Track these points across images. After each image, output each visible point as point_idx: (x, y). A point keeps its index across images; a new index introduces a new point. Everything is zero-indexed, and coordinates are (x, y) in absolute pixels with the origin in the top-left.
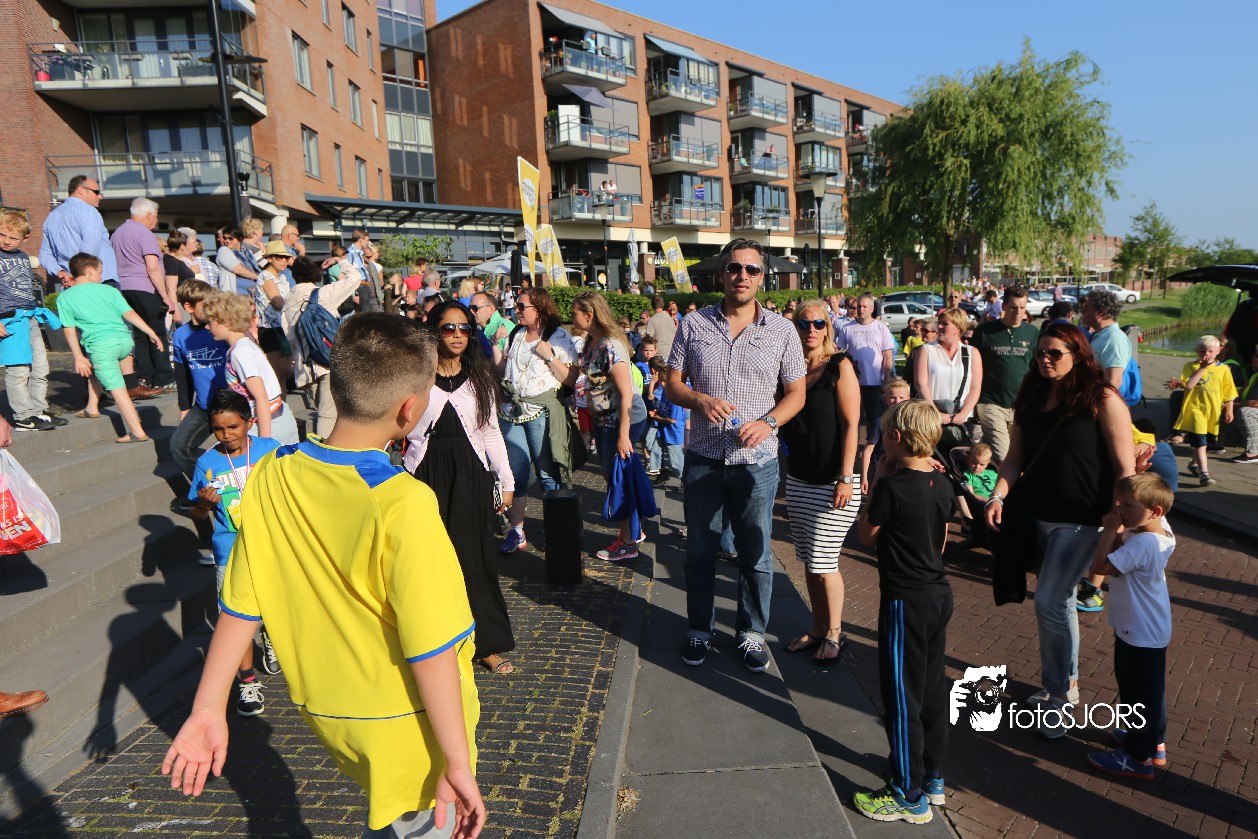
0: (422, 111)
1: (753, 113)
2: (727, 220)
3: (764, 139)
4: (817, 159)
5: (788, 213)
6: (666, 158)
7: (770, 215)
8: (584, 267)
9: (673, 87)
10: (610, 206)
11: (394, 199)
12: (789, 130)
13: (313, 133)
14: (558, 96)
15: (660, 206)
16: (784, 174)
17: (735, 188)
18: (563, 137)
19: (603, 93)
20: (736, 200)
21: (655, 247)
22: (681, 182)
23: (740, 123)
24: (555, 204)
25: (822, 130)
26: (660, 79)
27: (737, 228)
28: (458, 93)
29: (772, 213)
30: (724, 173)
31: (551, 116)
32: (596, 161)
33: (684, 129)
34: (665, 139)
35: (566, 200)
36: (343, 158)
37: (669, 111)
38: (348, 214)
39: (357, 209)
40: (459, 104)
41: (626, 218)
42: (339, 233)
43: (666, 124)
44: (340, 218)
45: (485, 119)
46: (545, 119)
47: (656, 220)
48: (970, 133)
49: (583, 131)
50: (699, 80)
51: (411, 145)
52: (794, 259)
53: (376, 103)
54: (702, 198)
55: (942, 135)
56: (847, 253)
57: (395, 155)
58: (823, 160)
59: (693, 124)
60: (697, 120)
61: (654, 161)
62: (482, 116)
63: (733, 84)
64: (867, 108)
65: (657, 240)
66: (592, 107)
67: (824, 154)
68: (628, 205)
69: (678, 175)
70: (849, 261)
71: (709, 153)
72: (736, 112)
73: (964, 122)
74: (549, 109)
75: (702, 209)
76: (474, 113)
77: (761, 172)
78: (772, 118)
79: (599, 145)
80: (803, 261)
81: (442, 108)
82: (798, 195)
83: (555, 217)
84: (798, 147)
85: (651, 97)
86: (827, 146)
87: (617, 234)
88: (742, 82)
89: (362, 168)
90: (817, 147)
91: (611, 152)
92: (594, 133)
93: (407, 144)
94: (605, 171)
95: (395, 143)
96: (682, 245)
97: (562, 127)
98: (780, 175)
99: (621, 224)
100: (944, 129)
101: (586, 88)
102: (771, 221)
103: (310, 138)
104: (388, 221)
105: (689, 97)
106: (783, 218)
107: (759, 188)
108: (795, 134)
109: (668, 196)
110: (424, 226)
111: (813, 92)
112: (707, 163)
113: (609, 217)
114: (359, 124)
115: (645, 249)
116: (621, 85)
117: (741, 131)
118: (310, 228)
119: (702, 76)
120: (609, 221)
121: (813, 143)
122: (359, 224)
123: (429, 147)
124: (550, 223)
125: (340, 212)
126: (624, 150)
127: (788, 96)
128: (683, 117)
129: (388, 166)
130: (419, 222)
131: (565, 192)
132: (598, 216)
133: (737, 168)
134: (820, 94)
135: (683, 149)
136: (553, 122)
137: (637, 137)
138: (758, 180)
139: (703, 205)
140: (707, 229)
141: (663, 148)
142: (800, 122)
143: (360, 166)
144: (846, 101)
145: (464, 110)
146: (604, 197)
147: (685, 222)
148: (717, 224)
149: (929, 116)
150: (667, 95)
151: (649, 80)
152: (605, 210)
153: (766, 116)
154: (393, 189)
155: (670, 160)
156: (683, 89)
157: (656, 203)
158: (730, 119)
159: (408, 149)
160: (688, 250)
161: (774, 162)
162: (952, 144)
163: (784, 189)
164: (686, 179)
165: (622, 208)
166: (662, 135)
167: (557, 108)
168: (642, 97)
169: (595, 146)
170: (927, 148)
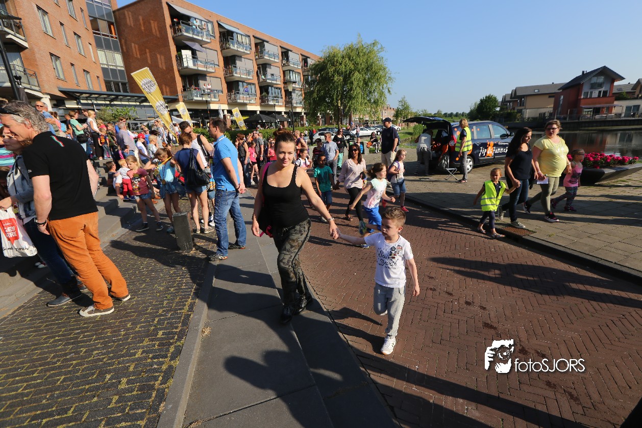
0: (116, 50)
1: (265, 57)
2: (259, 101)
3: (270, 68)
4: (292, 77)
5: (282, 98)
6: (231, 75)
7: (275, 99)
8: (200, 121)
9: (231, 45)
10: (209, 94)
11: (107, 90)
12: (280, 65)
13: (58, 58)
14: (180, 46)
15: (231, 95)
16: (279, 82)
17: (261, 88)
18: (185, 65)
19: (201, 46)
20: (261, 93)
21: (230, 112)
22: (238, 85)
23: (261, 61)
24: (185, 93)
25: (293, 66)
26: (226, 41)
27: (263, 104)
28: (133, 42)
29: (276, 98)
30: (256, 82)
31: (179, 55)
32: (202, 75)
33: (238, 62)
34: (230, 67)
35: (190, 92)
36: (77, 70)
37: (230, 55)
38: (83, 97)
39: (88, 95)
40: (134, 48)
41: (217, 100)
42: (80, 106)
43: (230, 61)
44: (79, 99)
45: (148, 55)
46: (176, 56)
47: (230, 101)
48: (342, 68)
49: (194, 62)
50: (242, 42)
51: (112, 66)
52: (285, 116)
53: (90, 44)
54: (248, 92)
55: (334, 68)
56: (305, 114)
57: (105, 71)
58: (293, 77)
59: (241, 61)
60: (243, 59)
61: (226, 76)
62: (146, 53)
63: (256, 45)
64: (309, 58)
65: (230, 109)
66: (197, 52)
67: (294, 75)
68: (217, 95)
69: (237, 82)
70: (306, 116)
71: (248, 73)
72: (259, 57)
73: (341, 64)
74: (177, 51)
75: (248, 96)
76: (143, 53)
77: (270, 81)
78: (273, 60)
79: (201, 68)
80: (289, 117)
81: (126, 49)
82: (285, 91)
83: (186, 99)
84: (284, 72)
85: (222, 49)
86: (295, 72)
87: (213, 107)
88: (260, 45)
89: (88, 76)
90: (291, 72)
91: (207, 71)
92: (199, 63)
93: (110, 65)
94: (206, 80)
95: (104, 64)
96: (240, 111)
97: (184, 60)
98: (278, 83)
99: (214, 102)
100: (334, 66)
101: (193, 43)
102: (275, 101)
103: (56, 60)
104: (105, 101)
105: (239, 49)
106: (280, 100)
107: (270, 88)
108: (282, 66)
109: (234, 91)
110: (123, 103)
111: (288, 50)
112: (248, 77)
113: (209, 99)
114: (83, 54)
115: (226, 112)
116: (209, 43)
117: (262, 65)
118: (64, 104)
119: (243, 41)
120: (209, 101)
121: (290, 70)
122: (90, 102)
123: (122, 67)
124: (183, 102)
125: (79, 96)
126: (213, 71)
127: (279, 51)
128: (237, 57)
129: (102, 75)
130: (121, 101)
131: (189, 88)
132: (204, 99)
133: (261, 80)
134: (291, 51)
135: (238, 71)
136: (180, 57)
137: (218, 65)
138: (270, 84)
139: (248, 94)
140: (251, 104)
141: (229, 71)
142: (284, 62)
143: (87, 75)
144: (301, 54)
145: (137, 50)
146: (206, 90)
147: (242, 101)
148: (254, 102)
149: (329, 61)
150: (229, 48)
151: (221, 41)
152: (207, 96)
153: (271, 59)
154: (106, 86)
155: (233, 76)
156: (236, 46)
157: (229, 94)
158: (256, 59)
159: (112, 67)
160: (243, 113)
161: (275, 78)
162: (337, 72)
163: (280, 89)
164: (240, 84)
165: (214, 95)
166: (229, 65)
167: (181, 51)
168: (218, 48)
169: (200, 68)
170: (329, 73)
